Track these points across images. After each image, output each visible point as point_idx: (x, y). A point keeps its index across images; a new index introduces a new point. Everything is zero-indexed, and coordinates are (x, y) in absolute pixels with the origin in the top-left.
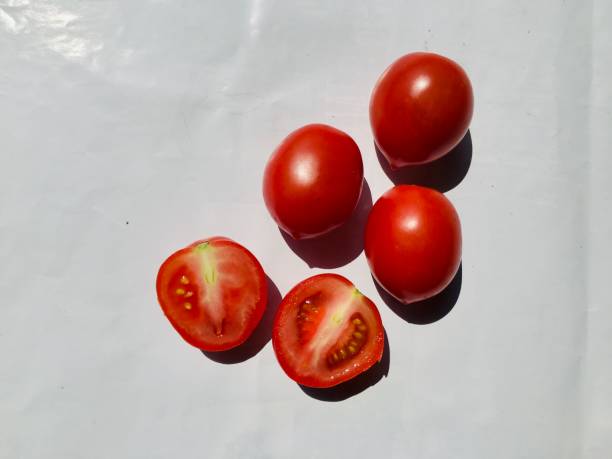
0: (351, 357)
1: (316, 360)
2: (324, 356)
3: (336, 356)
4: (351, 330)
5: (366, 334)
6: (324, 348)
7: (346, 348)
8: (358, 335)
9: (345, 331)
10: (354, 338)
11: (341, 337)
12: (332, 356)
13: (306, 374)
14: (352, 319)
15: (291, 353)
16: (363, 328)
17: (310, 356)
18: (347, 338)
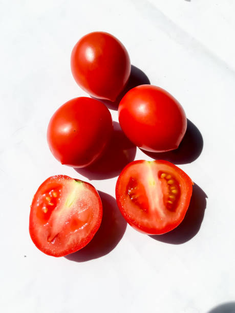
0: (178, 196)
1: (162, 213)
2: (164, 207)
3: (170, 202)
4: (165, 182)
5: (174, 178)
6: (160, 202)
7: (171, 193)
8: (171, 182)
9: (162, 184)
10: (170, 185)
11: (163, 191)
12: (168, 204)
13: (164, 225)
14: (159, 176)
15: (146, 221)
16: (169, 177)
17: (157, 213)
18: (166, 188)
